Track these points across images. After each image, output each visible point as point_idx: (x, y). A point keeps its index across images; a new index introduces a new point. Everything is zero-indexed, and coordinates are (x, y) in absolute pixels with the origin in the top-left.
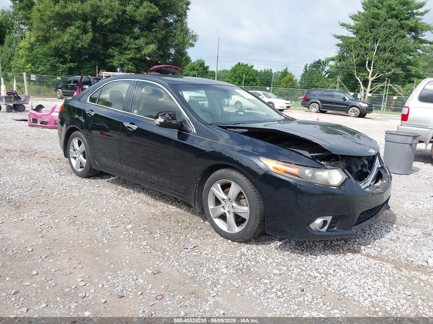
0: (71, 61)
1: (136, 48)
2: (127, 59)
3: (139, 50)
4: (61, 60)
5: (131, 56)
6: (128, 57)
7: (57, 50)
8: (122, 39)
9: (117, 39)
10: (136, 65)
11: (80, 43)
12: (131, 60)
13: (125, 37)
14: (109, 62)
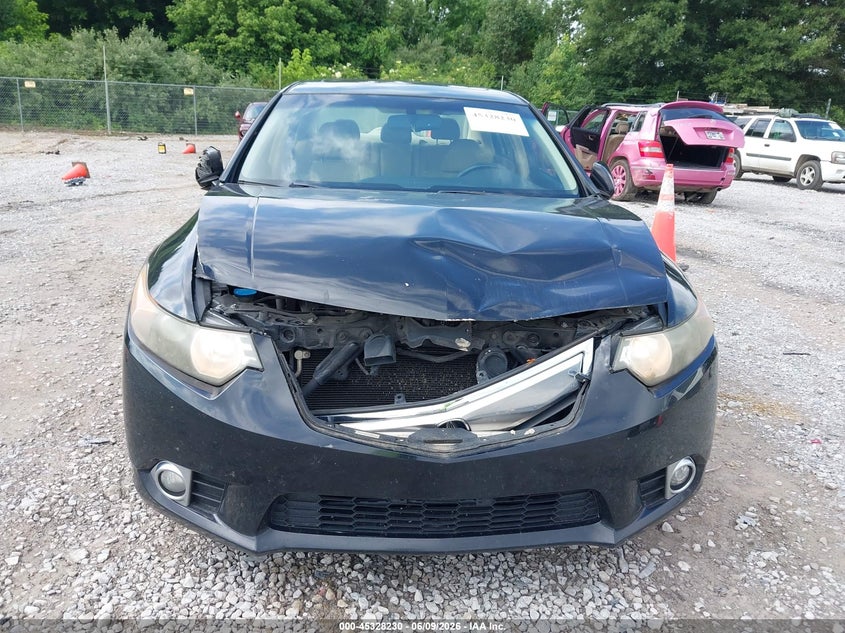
0: (637, 84)
1: (778, 49)
2: (752, 73)
3: (785, 50)
4: (618, 81)
5: (762, 66)
6: (755, 68)
7: (614, 61)
8: (750, 30)
9: (739, 30)
10: (772, 88)
11: (657, 46)
12: (761, 74)
13: (758, 26)
14: (711, 83)
